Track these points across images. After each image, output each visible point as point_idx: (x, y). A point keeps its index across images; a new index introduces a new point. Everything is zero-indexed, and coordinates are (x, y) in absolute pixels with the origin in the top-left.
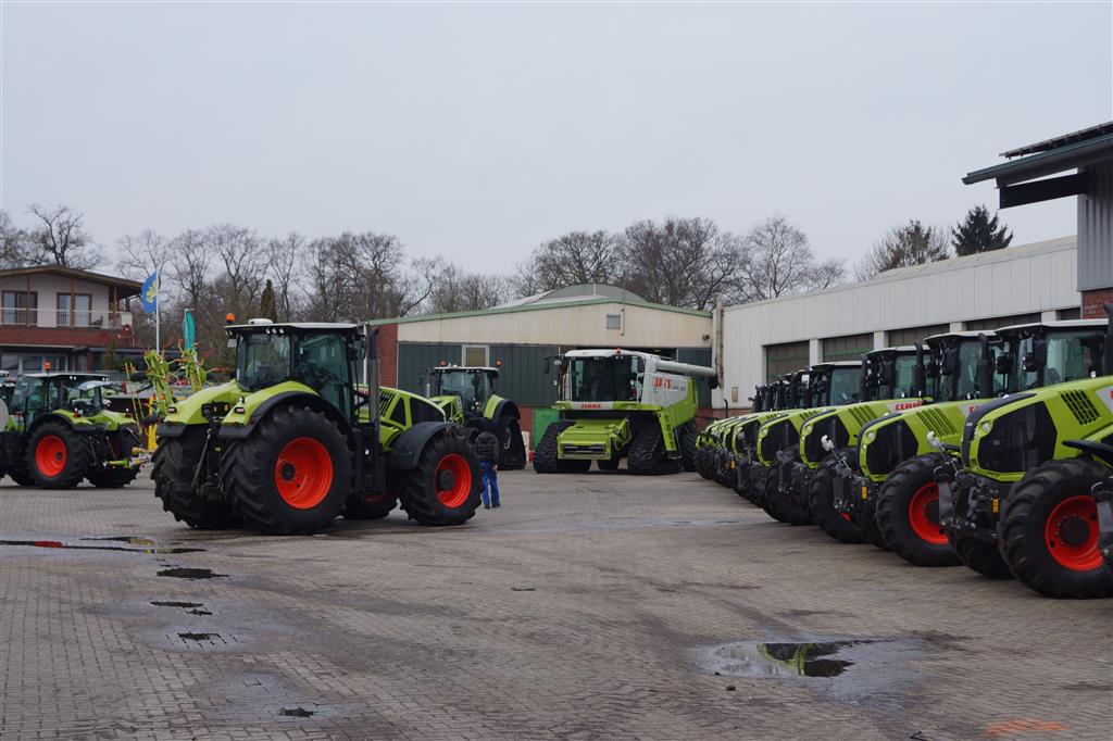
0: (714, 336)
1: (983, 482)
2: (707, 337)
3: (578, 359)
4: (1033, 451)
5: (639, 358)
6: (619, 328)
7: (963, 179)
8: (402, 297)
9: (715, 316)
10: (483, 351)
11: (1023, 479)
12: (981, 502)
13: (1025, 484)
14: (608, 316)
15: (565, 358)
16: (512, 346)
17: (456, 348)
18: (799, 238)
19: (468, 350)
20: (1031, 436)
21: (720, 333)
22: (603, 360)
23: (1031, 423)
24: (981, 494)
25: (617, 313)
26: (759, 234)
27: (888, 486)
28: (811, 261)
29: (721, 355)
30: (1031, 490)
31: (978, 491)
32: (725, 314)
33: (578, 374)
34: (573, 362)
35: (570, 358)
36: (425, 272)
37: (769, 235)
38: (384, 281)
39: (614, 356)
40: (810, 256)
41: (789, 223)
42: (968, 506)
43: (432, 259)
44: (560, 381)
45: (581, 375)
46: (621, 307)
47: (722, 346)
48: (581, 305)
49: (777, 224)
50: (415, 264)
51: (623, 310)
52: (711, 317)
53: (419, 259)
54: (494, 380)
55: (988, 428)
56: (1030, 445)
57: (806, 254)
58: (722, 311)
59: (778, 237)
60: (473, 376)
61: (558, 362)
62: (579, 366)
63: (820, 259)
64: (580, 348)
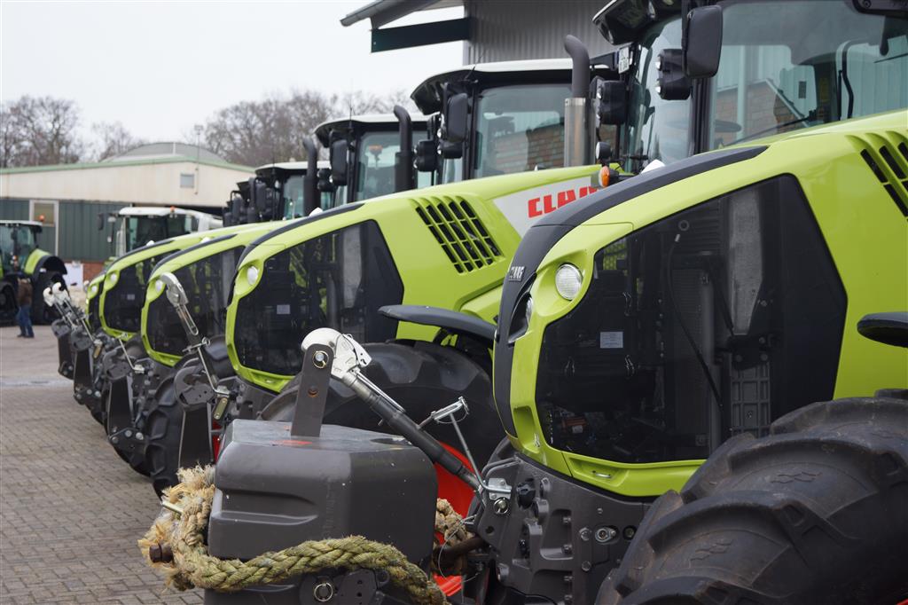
3: (133, 216)
5: (193, 218)
7: (342, 21)
10: (52, 206)
14: (183, 175)
15: (120, 216)
16: (82, 203)
17: (23, 203)
19: (36, 206)
22: (157, 219)
25: (190, 172)
33: (132, 231)
34: (128, 220)
35: (124, 216)
38: (61, 144)
39: (168, 216)
44: (113, 237)
45: (135, 232)
46: (195, 166)
48: (154, 163)
54: (38, 235)
60: (12, 230)
61: (111, 219)
62: (134, 223)
64: (134, 205)
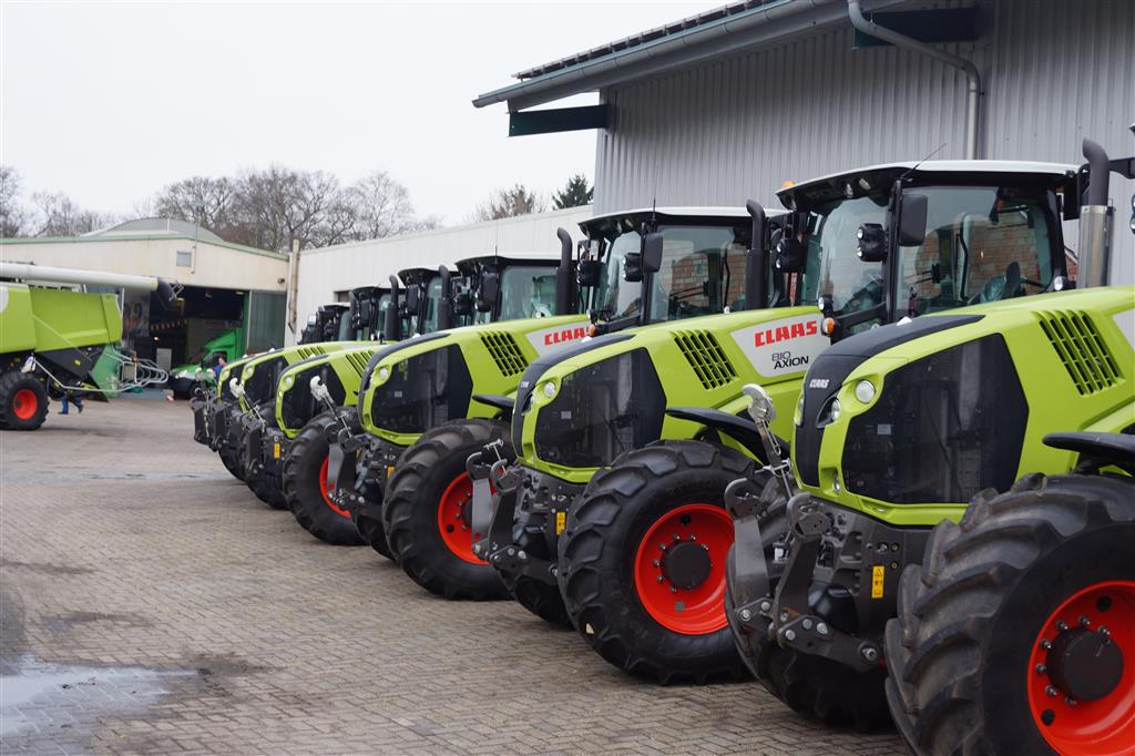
0: (289, 280)
1: (376, 444)
2: (283, 281)
4: (441, 407)
6: (190, 266)
8: (17, 229)
9: (291, 259)
11: (417, 443)
12: (374, 470)
13: (420, 448)
18: (402, 193)
20: (440, 389)
21: (296, 277)
23: (442, 370)
24: (374, 459)
26: (362, 185)
27: (296, 444)
28: (411, 215)
29: (295, 300)
30: (421, 459)
31: (371, 456)
32: (302, 258)
36: (44, 206)
37: (372, 188)
40: (413, 211)
41: (392, 177)
42: (356, 477)
43: (54, 193)
47: (296, 291)
49: (380, 177)
50: (35, 196)
51: (194, 247)
52: (288, 260)
53: (40, 192)
55: (386, 374)
56: (438, 400)
57: (407, 209)
58: (298, 255)
59: (381, 189)
63: (420, 214)
